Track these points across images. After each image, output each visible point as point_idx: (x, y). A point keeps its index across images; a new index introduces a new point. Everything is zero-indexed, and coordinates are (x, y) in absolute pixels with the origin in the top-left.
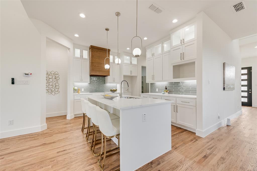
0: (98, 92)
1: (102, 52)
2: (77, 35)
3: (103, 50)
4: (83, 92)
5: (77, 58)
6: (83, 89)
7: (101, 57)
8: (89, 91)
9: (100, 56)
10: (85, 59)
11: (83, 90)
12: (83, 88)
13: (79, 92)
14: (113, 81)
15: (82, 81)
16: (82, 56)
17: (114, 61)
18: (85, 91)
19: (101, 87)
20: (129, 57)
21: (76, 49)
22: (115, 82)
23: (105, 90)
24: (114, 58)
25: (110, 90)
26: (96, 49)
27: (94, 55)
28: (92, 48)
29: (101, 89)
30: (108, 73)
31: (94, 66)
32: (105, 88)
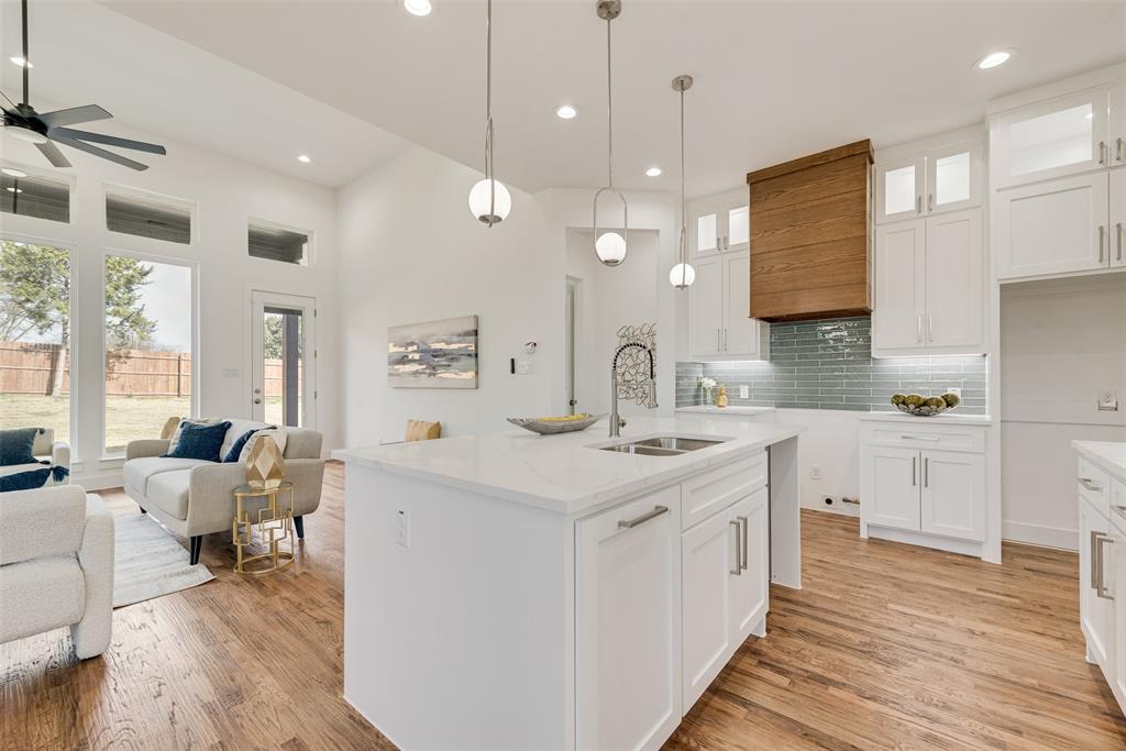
2: (654, 172)
4: (744, 402)
5: (707, 254)
6: (747, 387)
7: (804, 209)
8: (771, 397)
9: (797, 207)
10: (738, 248)
11: (744, 392)
12: (744, 384)
13: (721, 403)
14: (920, 341)
15: (723, 351)
16: (722, 240)
17: (925, 200)
18: (756, 397)
19: (847, 377)
20: (1089, 106)
21: (700, 219)
22: (932, 345)
23: (872, 400)
24: (926, 182)
25: (896, 397)
26: (774, 181)
27: (766, 213)
28: (751, 184)
29: (843, 392)
30: (853, 295)
31: (766, 270)
32: (874, 384)
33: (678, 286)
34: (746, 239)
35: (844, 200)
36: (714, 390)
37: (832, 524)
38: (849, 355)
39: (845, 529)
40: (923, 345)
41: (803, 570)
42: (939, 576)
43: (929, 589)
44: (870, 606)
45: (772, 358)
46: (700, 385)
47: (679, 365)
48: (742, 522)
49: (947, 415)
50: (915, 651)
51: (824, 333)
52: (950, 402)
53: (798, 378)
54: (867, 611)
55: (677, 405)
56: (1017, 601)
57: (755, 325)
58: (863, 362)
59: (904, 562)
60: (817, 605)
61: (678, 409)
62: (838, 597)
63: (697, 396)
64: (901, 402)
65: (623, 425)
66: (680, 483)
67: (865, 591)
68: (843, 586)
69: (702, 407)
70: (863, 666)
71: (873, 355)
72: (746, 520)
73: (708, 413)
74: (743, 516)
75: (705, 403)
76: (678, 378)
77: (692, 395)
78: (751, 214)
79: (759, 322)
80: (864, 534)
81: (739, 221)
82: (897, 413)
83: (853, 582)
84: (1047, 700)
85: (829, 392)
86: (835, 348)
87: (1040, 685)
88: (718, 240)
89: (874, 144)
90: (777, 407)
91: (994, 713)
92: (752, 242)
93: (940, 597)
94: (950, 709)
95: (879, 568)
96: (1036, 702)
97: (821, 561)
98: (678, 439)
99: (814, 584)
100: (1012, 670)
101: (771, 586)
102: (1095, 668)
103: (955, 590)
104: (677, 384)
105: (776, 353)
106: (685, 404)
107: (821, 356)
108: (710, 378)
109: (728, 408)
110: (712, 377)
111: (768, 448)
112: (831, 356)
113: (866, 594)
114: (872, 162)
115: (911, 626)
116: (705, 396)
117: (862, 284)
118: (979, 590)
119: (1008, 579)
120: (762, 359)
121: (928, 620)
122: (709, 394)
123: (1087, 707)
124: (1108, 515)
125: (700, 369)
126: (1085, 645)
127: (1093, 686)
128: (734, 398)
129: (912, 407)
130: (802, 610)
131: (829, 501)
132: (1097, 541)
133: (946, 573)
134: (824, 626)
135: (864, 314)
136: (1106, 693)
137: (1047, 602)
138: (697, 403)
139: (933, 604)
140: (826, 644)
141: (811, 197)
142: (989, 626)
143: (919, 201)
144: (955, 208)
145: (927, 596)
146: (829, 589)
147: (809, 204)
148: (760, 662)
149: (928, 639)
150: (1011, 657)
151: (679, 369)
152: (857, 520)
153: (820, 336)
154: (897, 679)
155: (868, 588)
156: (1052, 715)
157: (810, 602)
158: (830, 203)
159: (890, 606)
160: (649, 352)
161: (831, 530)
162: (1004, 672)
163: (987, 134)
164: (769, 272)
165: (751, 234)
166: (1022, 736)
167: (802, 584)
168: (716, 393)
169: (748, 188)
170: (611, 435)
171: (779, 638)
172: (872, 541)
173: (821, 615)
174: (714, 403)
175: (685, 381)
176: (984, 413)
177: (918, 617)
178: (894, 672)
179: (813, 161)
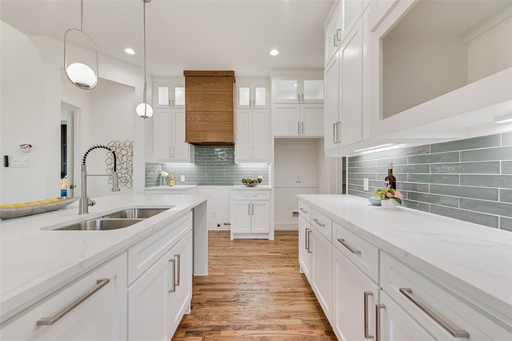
0: (217, 184)
1: (211, 82)
3: (214, 78)
4: (183, 183)
5: (163, 107)
6: (184, 176)
7: (209, 95)
8: (195, 181)
9: (206, 93)
10: (179, 107)
11: (183, 179)
12: (183, 174)
13: (171, 184)
14: (251, 157)
15: (172, 158)
16: (172, 102)
17: (252, 102)
18: (188, 181)
19: (226, 171)
20: (296, 81)
21: (159, 88)
22: (255, 159)
23: (235, 181)
24: (252, 94)
25: (243, 180)
26: (196, 78)
27: (193, 92)
28: (186, 76)
29: (225, 178)
30: (228, 136)
31: (193, 120)
32: (234, 174)
33: (142, 116)
34: (184, 103)
35: (225, 94)
36: (167, 178)
37: (220, 236)
38: (227, 162)
39: (225, 237)
40: (251, 159)
41: (209, 263)
42: (258, 251)
43: (256, 258)
44: (236, 274)
45: (196, 162)
46: (160, 175)
47: (147, 164)
48: (176, 258)
49: (259, 186)
50: (253, 292)
51: (217, 152)
52: (260, 181)
53: (207, 172)
54: (234, 277)
55: (146, 186)
56: (280, 254)
57: (187, 146)
58: (231, 165)
59: (246, 248)
60: (215, 282)
61: (147, 188)
62: (223, 274)
63: (158, 181)
64: (244, 181)
65: (93, 204)
66: (127, 251)
67: (233, 267)
68: (226, 267)
69: (161, 187)
70: (235, 310)
71: (235, 162)
72: (179, 256)
73: (164, 190)
74: (177, 253)
75: (163, 184)
76: (146, 171)
77: (155, 180)
78: (186, 91)
79: (190, 145)
80: (232, 238)
81: (180, 93)
82: (243, 186)
83: (228, 263)
84: (293, 296)
85: (219, 178)
86: (221, 159)
87: (291, 290)
88: (170, 101)
89: (236, 74)
90: (198, 185)
91: (281, 311)
92: (186, 105)
93: (259, 260)
94: (268, 317)
95: (237, 253)
96: (291, 298)
97: (216, 256)
98: (139, 209)
99: (214, 270)
100: (283, 287)
101: (194, 278)
102: (303, 275)
103: (263, 256)
104: (146, 175)
105: (197, 160)
106: (151, 185)
107: (216, 162)
108: (165, 171)
109: (175, 187)
110: (167, 171)
111: (193, 210)
112: (220, 162)
113: (234, 268)
114: (235, 82)
115: (251, 278)
116: (163, 181)
117: (231, 132)
118: (270, 253)
119: (276, 246)
120: (191, 162)
121: (256, 273)
122: (164, 180)
123: (303, 294)
124: (310, 222)
125: (160, 167)
126: (299, 266)
127: (303, 283)
128: (177, 182)
129: (248, 183)
130: (208, 287)
131: (219, 226)
132: (308, 232)
133: (259, 248)
134: (218, 293)
135: (232, 145)
136: (307, 285)
137: (287, 252)
138: (158, 185)
139: (257, 265)
140: (220, 304)
141: (212, 90)
142: (275, 268)
143: (250, 102)
144: (261, 108)
145: (255, 261)
146: (220, 271)
147: (211, 93)
148: (187, 332)
149: (257, 283)
150: (282, 280)
151: (147, 167)
152: (229, 232)
153: (216, 153)
154: (249, 311)
155: (235, 265)
156: (297, 303)
157: (212, 282)
158: (220, 95)
159: (244, 271)
160: (114, 152)
161: (220, 239)
162: (281, 288)
163: (270, 82)
164: (194, 121)
165: (186, 101)
166: (290, 319)
167: (209, 271)
168: (168, 179)
169: (184, 78)
170: (80, 213)
171: (197, 311)
172: (236, 241)
173: (217, 287)
174: (168, 184)
175: (152, 173)
176: (268, 184)
177: (253, 273)
178: (247, 307)
179: (213, 74)
